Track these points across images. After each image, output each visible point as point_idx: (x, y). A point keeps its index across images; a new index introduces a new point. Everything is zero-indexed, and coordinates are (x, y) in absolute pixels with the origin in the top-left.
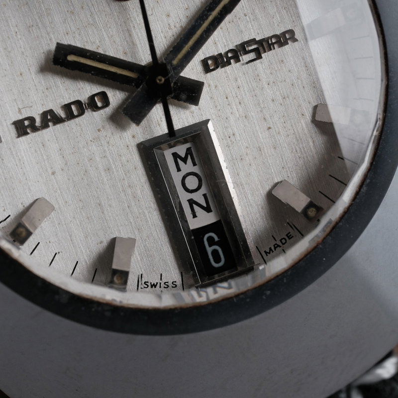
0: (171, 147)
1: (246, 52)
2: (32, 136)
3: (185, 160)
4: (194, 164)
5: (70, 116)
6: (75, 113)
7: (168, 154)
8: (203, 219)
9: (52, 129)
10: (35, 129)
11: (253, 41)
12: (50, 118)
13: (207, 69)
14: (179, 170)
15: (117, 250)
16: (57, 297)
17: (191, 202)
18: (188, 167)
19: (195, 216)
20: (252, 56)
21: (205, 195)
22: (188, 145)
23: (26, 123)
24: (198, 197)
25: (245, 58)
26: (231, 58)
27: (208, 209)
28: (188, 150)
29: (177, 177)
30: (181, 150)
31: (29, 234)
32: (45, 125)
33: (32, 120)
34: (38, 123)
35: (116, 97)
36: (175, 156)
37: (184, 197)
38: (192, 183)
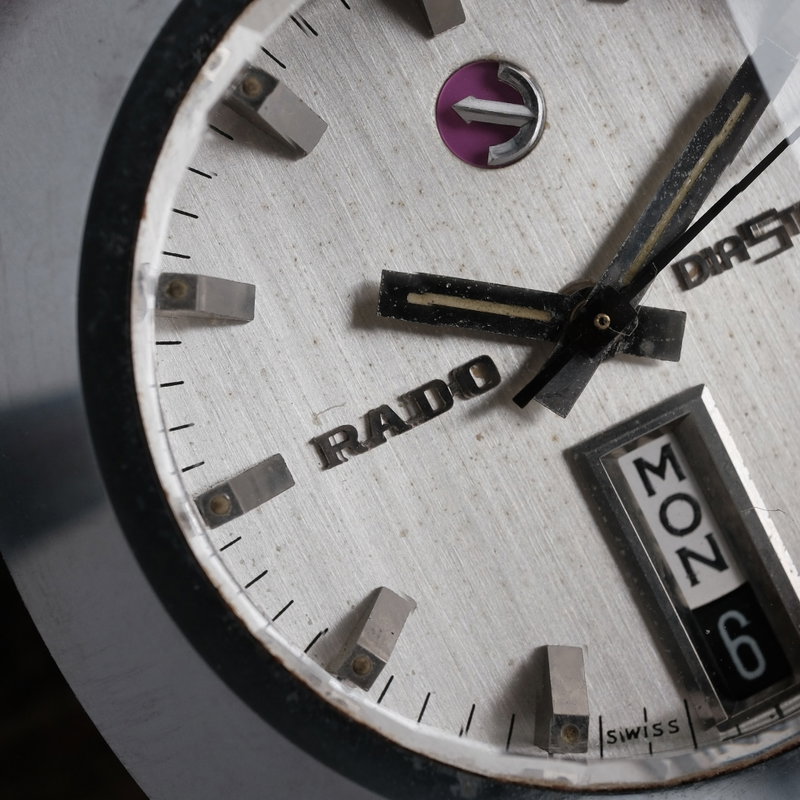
0: (629, 449)
2: (353, 464)
3: (660, 471)
4: (681, 477)
5: (424, 413)
6: (434, 405)
7: (626, 463)
8: (714, 585)
9: (393, 443)
10: (356, 448)
11: (771, 214)
12: (382, 424)
13: (684, 283)
14: (651, 492)
17: (684, 555)
18: (669, 484)
19: (694, 581)
20: (771, 244)
21: (709, 537)
22: (663, 440)
23: (338, 438)
24: (697, 542)
26: (731, 254)
27: (719, 564)
28: (665, 449)
29: (649, 508)
30: (651, 452)
31: (379, 665)
32: (376, 438)
33: (348, 432)
34: (362, 437)
35: (507, 358)
36: (641, 465)
37: (668, 546)
38: (681, 514)
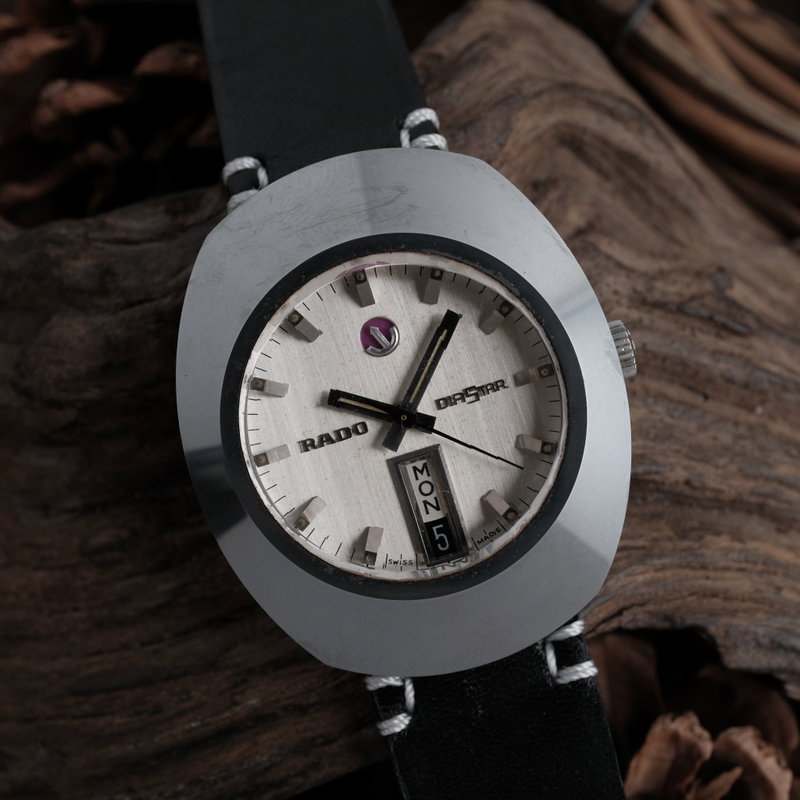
0: (412, 462)
1: (469, 396)
2: (312, 452)
3: (421, 472)
4: (429, 475)
5: (340, 439)
6: (343, 436)
7: (409, 468)
8: (435, 515)
9: (327, 447)
10: (314, 447)
11: (473, 388)
12: (325, 439)
13: (439, 407)
14: (417, 479)
15: (369, 538)
16: (325, 570)
17: (425, 503)
18: (423, 477)
19: (427, 513)
20: (472, 398)
21: (435, 498)
22: (424, 461)
23: (308, 442)
24: (431, 499)
25: (468, 399)
26: (458, 399)
27: (437, 508)
28: (425, 464)
29: (415, 484)
30: (419, 464)
31: (308, 523)
32: (321, 445)
33: (312, 441)
34: (316, 444)
35: (373, 426)
36: (415, 469)
37: (420, 499)
38: (426, 488)
